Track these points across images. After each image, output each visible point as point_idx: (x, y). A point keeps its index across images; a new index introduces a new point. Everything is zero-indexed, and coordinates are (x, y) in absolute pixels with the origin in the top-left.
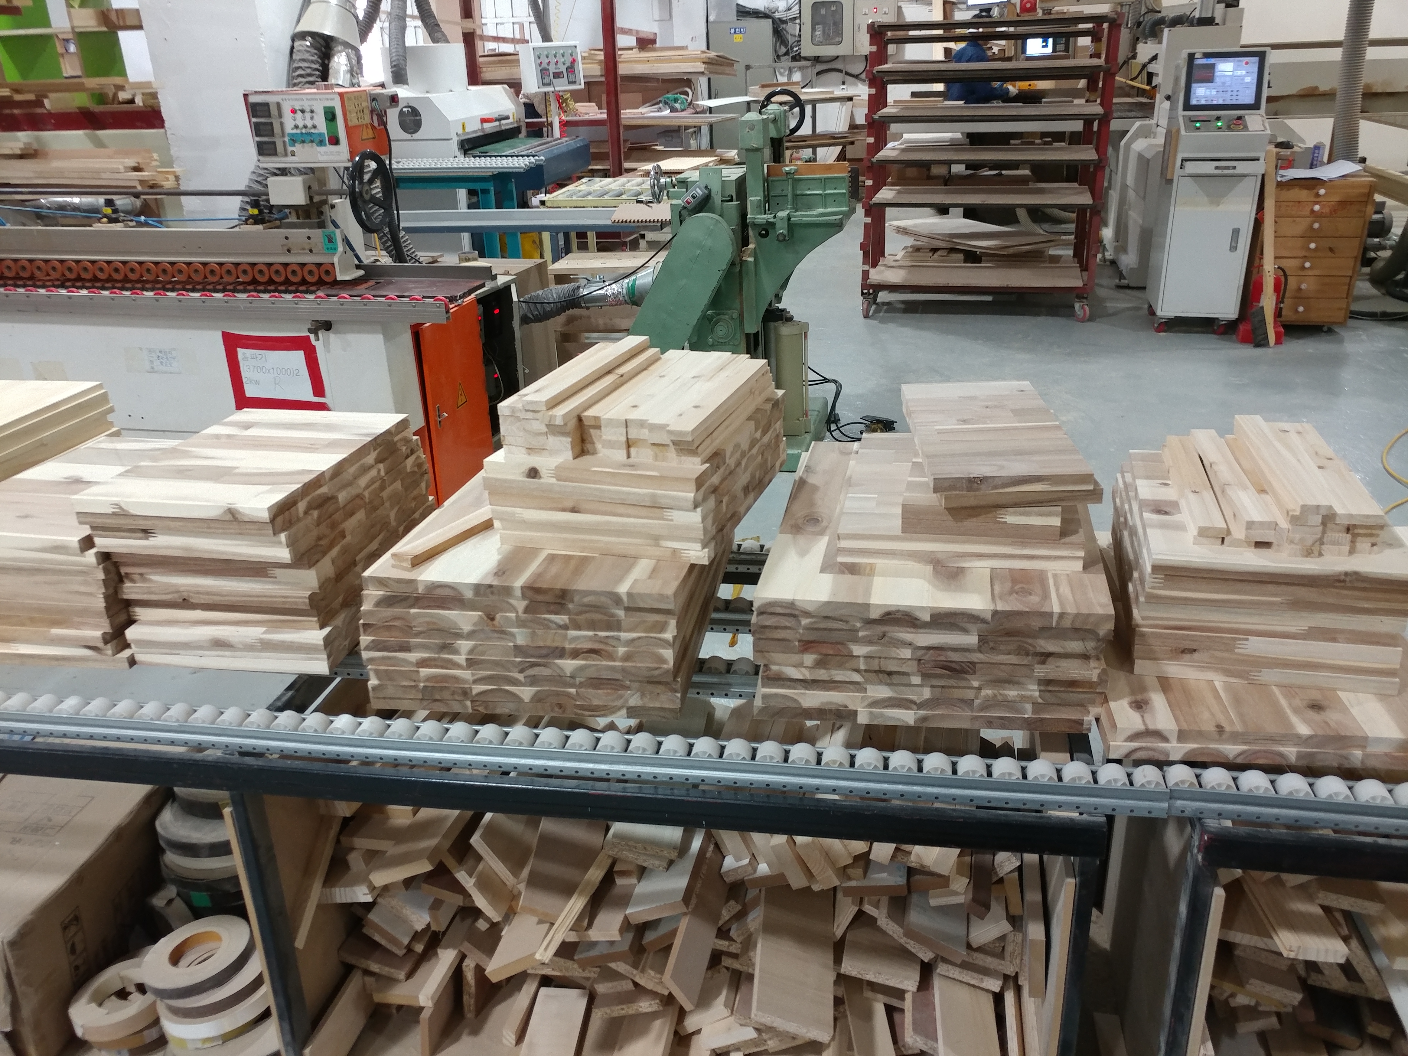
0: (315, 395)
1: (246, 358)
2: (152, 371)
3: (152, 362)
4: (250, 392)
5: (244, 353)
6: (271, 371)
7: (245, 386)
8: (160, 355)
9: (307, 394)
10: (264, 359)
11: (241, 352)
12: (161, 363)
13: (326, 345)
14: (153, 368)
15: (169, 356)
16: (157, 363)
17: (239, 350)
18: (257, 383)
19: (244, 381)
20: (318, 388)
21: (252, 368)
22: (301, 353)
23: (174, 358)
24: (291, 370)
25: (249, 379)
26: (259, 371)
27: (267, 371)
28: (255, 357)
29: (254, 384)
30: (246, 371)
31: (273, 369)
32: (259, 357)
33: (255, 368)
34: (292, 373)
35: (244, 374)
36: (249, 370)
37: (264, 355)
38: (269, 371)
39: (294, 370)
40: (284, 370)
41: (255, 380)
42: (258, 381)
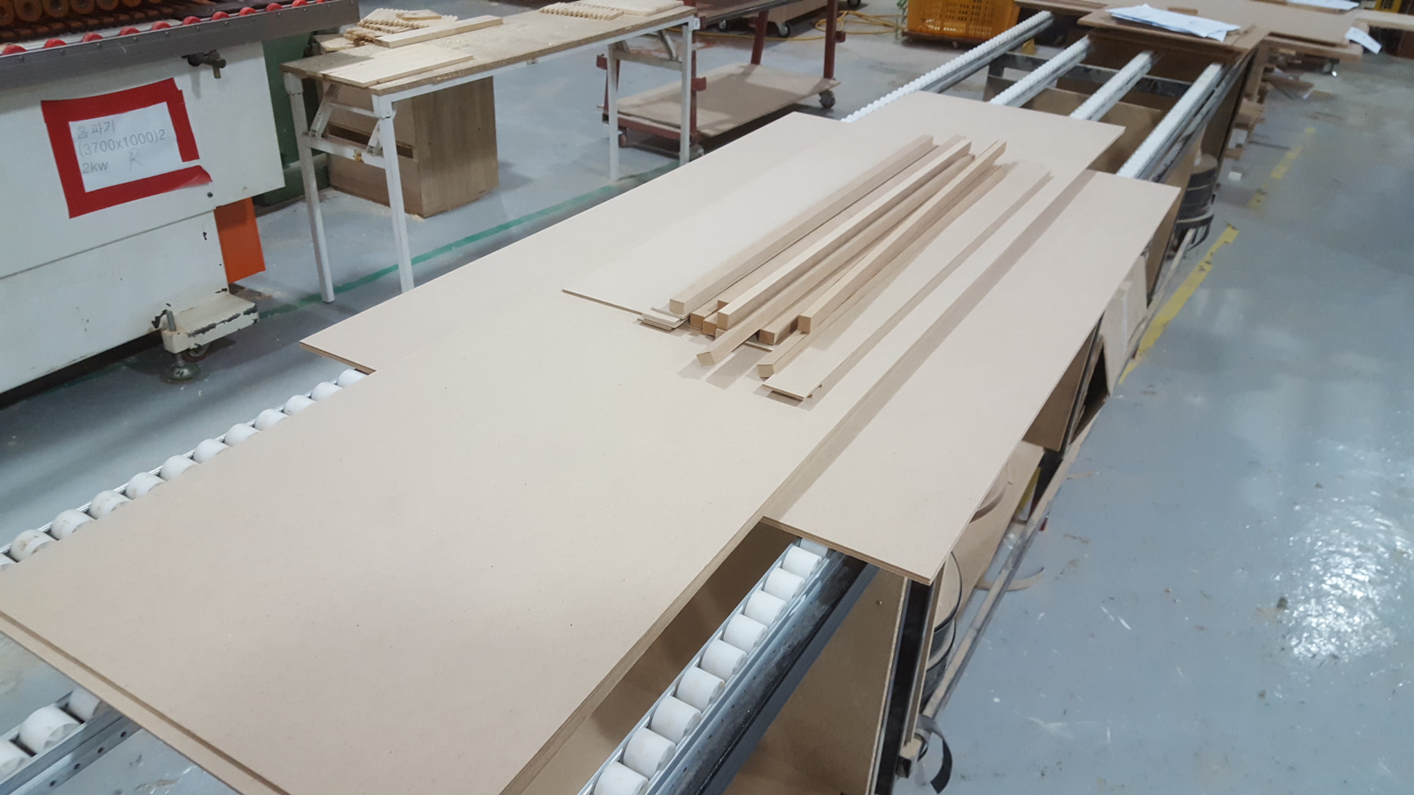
0: (184, 160)
1: (84, 135)
4: (92, 182)
5: (80, 127)
6: (123, 143)
7: (84, 176)
9: (171, 161)
10: (111, 128)
11: (75, 127)
13: (196, 84)
17: (72, 124)
18: (104, 167)
19: (82, 168)
20: (188, 147)
21: (93, 147)
22: (163, 107)
24: (153, 133)
25: (90, 165)
26: (104, 149)
27: (116, 144)
28: (99, 129)
29: (99, 169)
30: (84, 157)
31: (125, 139)
32: (104, 127)
33: (98, 145)
34: (155, 137)
35: (82, 160)
36: (88, 152)
37: (111, 123)
38: (119, 144)
39: (157, 132)
40: (141, 137)
41: (101, 164)
42: (105, 164)
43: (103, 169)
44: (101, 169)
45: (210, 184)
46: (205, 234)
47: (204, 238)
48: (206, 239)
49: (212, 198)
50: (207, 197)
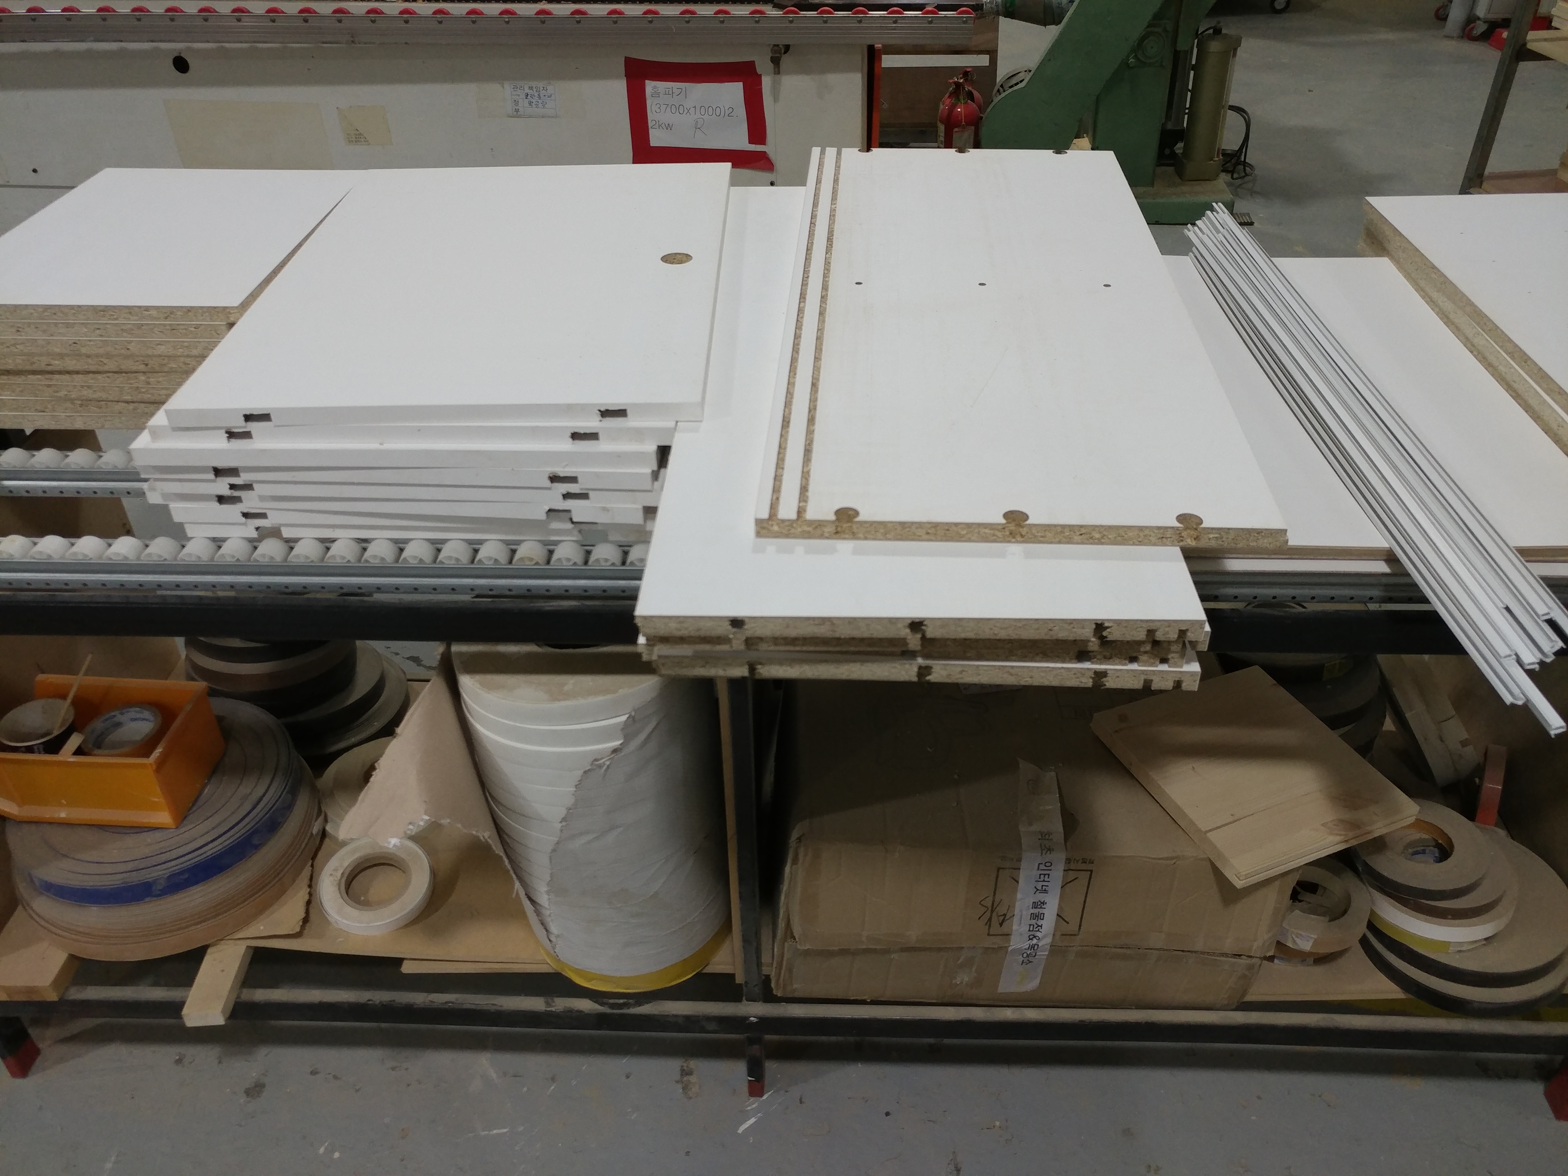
0: (751, 141)
1: (656, 94)
2: (517, 114)
3: (516, 102)
4: (657, 138)
5: (655, 87)
6: (692, 111)
7: (651, 131)
8: (530, 92)
9: (737, 139)
10: (682, 94)
11: (651, 86)
12: (530, 103)
14: (517, 111)
15: (543, 93)
16: (523, 103)
17: (647, 82)
18: (669, 127)
19: (650, 124)
20: (757, 131)
21: (663, 107)
22: (739, 86)
23: (549, 97)
24: (722, 108)
25: (657, 122)
26: (673, 111)
27: (686, 111)
28: (671, 93)
29: (665, 129)
30: (655, 112)
31: (695, 107)
32: (677, 92)
33: (669, 107)
34: (723, 113)
35: (651, 116)
36: (658, 109)
37: (684, 90)
38: (688, 111)
39: (726, 109)
40: (710, 109)
41: (667, 124)
42: (671, 125)
43: (669, 129)
45: (774, 174)
50: (769, 183)
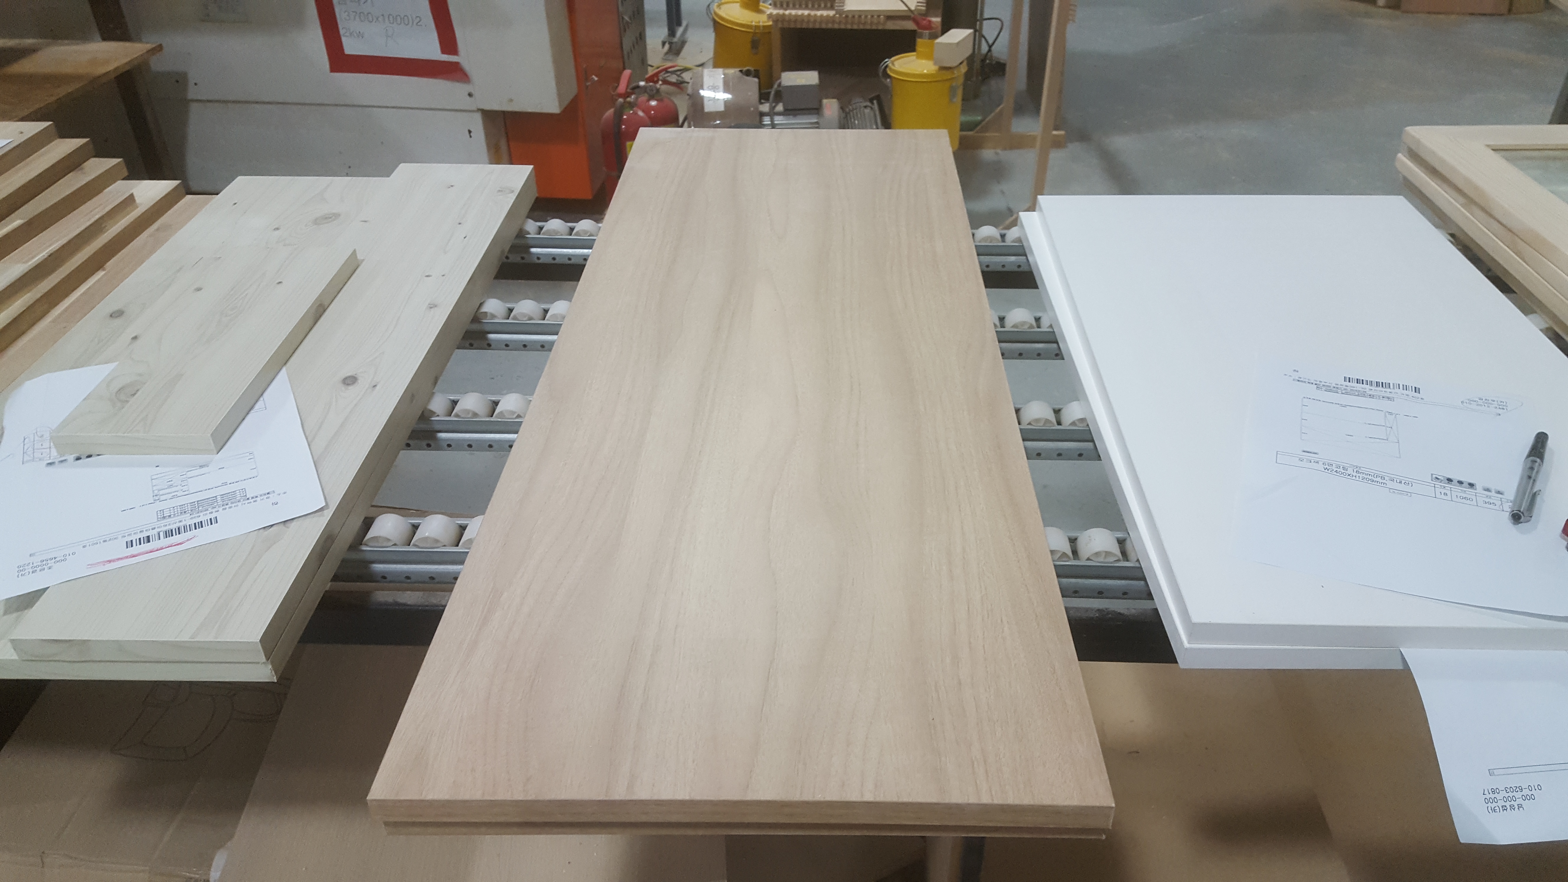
0: (443, 52)
1: (343, 2)
2: (209, 18)
3: (206, 6)
4: (351, 47)
6: (380, 19)
7: (344, 39)
9: (430, 49)
12: (220, 8)
14: (209, 14)
16: (213, 8)
18: (360, 35)
19: (342, 32)
20: (448, 41)
21: (352, 16)
24: (410, 18)
25: (349, 31)
26: (362, 18)
27: (375, 19)
30: (343, 21)
31: (383, 15)
33: (358, 15)
34: (411, 23)
35: (341, 23)
36: (348, 18)
38: (377, 19)
39: (414, 16)
40: (399, 18)
41: (358, 32)
42: (361, 32)
43: (360, 37)
44: (358, 36)
45: (470, 84)
46: (470, 132)
47: (469, 136)
48: (471, 137)
49: (472, 99)
50: (467, 94)
